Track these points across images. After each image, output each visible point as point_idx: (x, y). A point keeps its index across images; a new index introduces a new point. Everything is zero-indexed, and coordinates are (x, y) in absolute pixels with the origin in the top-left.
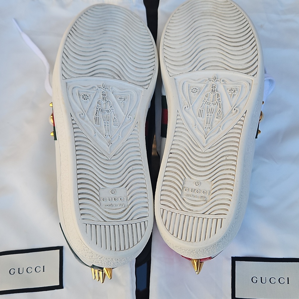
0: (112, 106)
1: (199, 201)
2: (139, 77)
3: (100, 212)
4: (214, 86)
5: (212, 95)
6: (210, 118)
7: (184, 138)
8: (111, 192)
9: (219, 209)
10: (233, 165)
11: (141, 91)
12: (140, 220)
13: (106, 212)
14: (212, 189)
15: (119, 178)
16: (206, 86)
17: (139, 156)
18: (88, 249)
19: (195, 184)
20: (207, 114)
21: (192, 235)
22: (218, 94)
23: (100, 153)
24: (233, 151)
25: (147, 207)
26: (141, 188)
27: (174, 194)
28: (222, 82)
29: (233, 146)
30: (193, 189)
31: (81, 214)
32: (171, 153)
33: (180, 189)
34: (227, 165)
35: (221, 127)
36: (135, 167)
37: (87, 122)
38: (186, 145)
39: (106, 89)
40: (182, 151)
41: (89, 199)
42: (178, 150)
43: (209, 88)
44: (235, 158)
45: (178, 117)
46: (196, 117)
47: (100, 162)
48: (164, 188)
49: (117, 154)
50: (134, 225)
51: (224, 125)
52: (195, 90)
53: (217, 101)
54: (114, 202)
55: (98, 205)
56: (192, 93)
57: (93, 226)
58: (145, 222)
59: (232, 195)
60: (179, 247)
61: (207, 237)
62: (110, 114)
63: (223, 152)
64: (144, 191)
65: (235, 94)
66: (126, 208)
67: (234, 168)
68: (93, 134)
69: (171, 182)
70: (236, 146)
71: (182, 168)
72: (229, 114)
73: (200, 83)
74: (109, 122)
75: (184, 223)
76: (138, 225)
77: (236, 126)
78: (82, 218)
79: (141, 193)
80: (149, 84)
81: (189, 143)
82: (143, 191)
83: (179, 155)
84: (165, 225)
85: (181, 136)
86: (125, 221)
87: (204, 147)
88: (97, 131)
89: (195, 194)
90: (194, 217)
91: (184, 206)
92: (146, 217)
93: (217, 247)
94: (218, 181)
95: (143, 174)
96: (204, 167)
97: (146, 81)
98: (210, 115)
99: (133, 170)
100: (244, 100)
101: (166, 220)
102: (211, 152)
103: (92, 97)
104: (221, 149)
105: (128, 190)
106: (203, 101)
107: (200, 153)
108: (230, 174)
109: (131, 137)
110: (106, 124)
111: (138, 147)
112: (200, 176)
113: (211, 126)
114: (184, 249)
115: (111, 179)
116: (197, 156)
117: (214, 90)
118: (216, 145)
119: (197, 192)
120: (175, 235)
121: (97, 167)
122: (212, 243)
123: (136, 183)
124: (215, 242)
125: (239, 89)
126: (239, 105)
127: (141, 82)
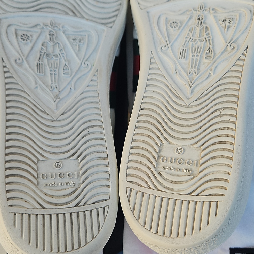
0: (63, 50)
1: (183, 176)
2: (101, 13)
3: (37, 195)
4: (200, 17)
5: (198, 29)
6: (196, 59)
7: (161, 88)
8: (55, 165)
9: (212, 188)
10: (231, 122)
11: (104, 30)
12: (96, 206)
13: (46, 194)
14: (202, 158)
15: (67, 145)
16: (190, 19)
17: (98, 114)
18: (18, 250)
19: (177, 151)
20: (191, 55)
21: (172, 227)
22: (206, 27)
23: (42, 111)
24: (231, 103)
25: (107, 186)
26: (101, 158)
27: (145, 166)
28: (212, 12)
29: (230, 95)
30: (174, 159)
31: (8, 199)
32: (142, 109)
33: (155, 158)
34: (222, 122)
35: (213, 70)
36: (91, 130)
37: (26, 70)
38: (163, 97)
39: (56, 28)
40: (157, 106)
41: (21, 176)
42: (152, 104)
43: (194, 21)
44: (234, 112)
45: (153, 61)
46: (177, 59)
47: (42, 123)
48: (131, 158)
49: (66, 112)
50: (88, 213)
51: (216, 68)
52: (175, 24)
53: (205, 36)
54: (59, 180)
55: (34, 184)
56: (170, 28)
57: (25, 217)
58: (104, 208)
59: (232, 166)
60: (154, 245)
61: (196, 230)
62: (59, 60)
63: (216, 105)
64: (104, 163)
65: (231, 25)
66: (77, 187)
67: (232, 126)
68: (33, 85)
69: (142, 149)
70: (234, 96)
71: (158, 129)
72: (223, 52)
73: (182, 14)
74: (57, 70)
75: (160, 209)
76: (94, 212)
77: (234, 68)
78: (9, 205)
79: (100, 165)
80: (114, 21)
81: (168, 95)
82: (102, 163)
83: (153, 111)
84: (133, 212)
85: (156, 86)
86: (74, 207)
87: (188, 99)
88: (39, 82)
89: (177, 165)
90: (176, 200)
91: (161, 184)
92: (106, 200)
93: (210, 244)
94: (210, 146)
95: (103, 139)
96: (189, 126)
97: (110, 18)
98: (195, 56)
99: (89, 134)
100: (243, 33)
101: (135, 205)
102: (199, 105)
103: (35, 37)
104: (212, 101)
105: (81, 161)
106: (187, 38)
107: (183, 107)
108: (228, 136)
109: (88, 89)
110: (53, 73)
111: (97, 103)
112: (183, 139)
113: (198, 69)
114: (161, 248)
115: (57, 147)
116: (178, 111)
117: (201, 22)
118: (206, 95)
119: (180, 162)
120: (147, 226)
121: (36, 131)
122: (203, 239)
123: (93, 152)
124: (208, 237)
125: (235, 19)
126: (237, 40)
127: (103, 19)
